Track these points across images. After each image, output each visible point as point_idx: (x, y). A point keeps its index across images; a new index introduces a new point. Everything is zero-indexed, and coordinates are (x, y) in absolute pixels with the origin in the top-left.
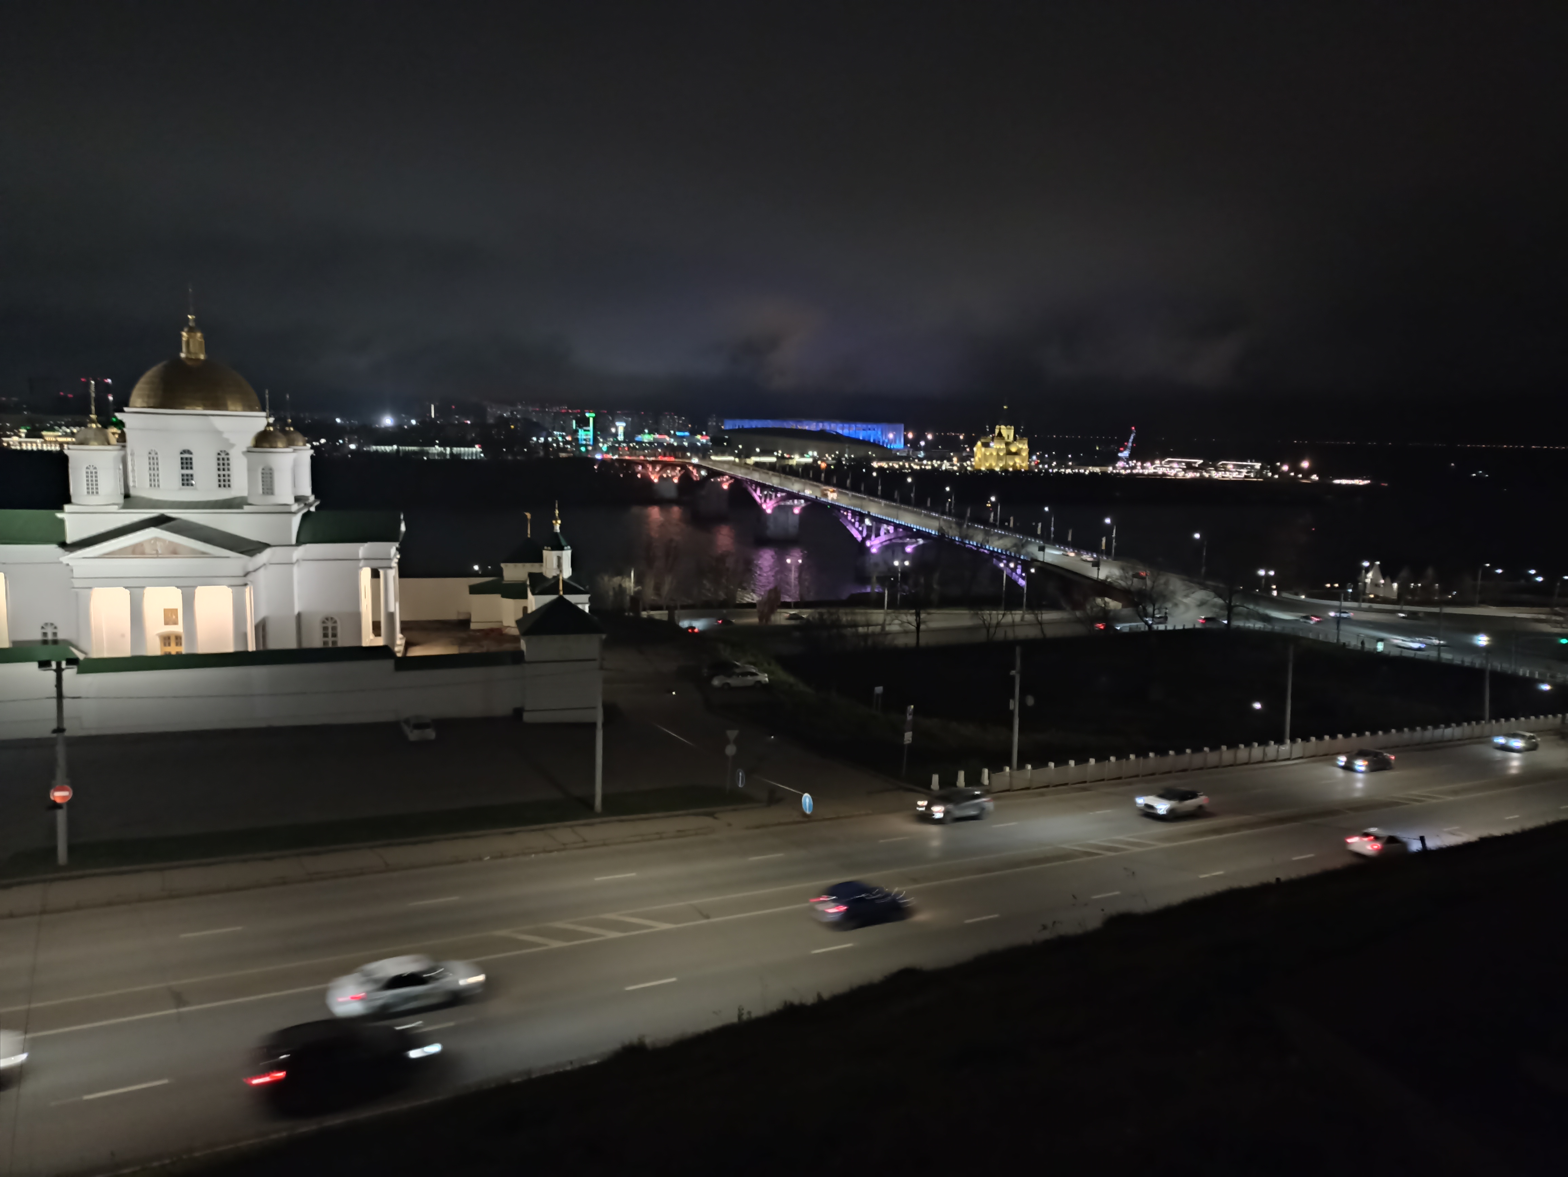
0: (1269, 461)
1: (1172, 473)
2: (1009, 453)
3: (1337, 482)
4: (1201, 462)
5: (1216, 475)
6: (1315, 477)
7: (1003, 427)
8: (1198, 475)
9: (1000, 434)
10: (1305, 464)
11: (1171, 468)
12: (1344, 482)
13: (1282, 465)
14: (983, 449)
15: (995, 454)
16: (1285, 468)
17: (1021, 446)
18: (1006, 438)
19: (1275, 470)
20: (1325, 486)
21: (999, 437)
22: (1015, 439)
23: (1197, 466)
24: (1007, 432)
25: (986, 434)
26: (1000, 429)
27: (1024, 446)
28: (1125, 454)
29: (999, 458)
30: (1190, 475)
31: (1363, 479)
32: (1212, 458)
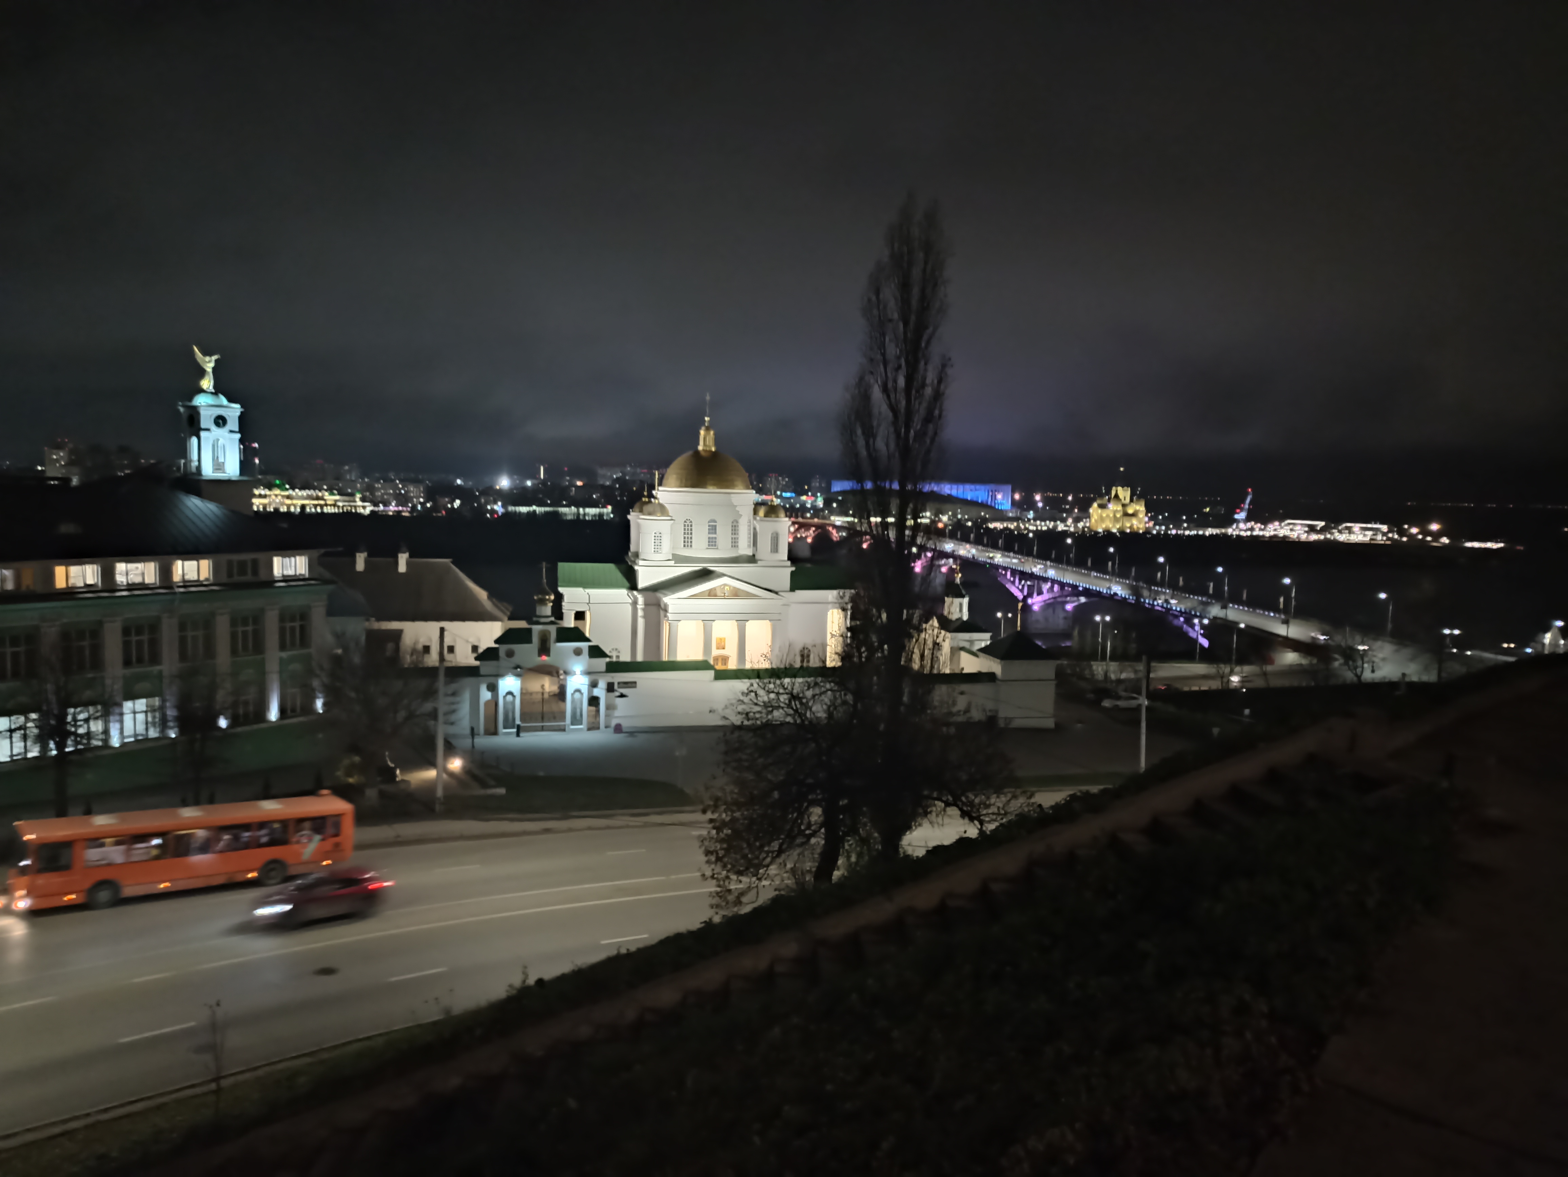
0: (1395, 523)
1: (1294, 535)
2: (1126, 514)
3: (1469, 545)
4: (1323, 524)
5: (1342, 538)
6: (1445, 540)
7: (1120, 489)
8: (1322, 537)
9: (1117, 496)
10: (1434, 527)
11: (1291, 530)
12: (1476, 545)
13: (1410, 528)
14: (1100, 511)
15: (1111, 515)
16: (1414, 530)
17: (1138, 508)
18: (1123, 500)
19: (1402, 533)
20: (1454, 550)
21: (1115, 499)
22: (1132, 500)
23: (1318, 528)
24: (1124, 493)
25: (1101, 496)
26: (1117, 491)
27: (1140, 507)
28: (1241, 516)
29: (1116, 520)
30: (1314, 537)
31: (1497, 542)
32: (1335, 519)
